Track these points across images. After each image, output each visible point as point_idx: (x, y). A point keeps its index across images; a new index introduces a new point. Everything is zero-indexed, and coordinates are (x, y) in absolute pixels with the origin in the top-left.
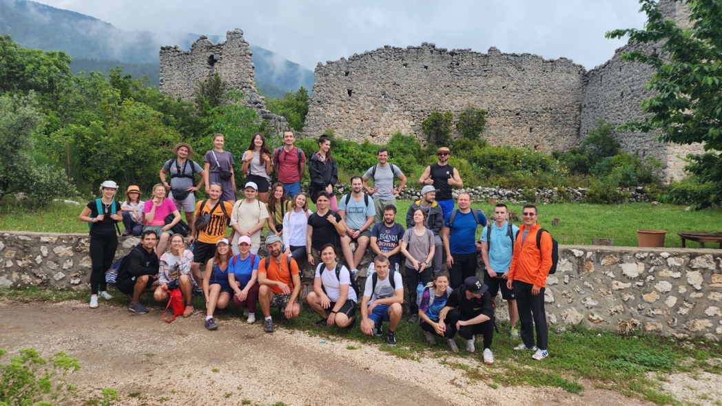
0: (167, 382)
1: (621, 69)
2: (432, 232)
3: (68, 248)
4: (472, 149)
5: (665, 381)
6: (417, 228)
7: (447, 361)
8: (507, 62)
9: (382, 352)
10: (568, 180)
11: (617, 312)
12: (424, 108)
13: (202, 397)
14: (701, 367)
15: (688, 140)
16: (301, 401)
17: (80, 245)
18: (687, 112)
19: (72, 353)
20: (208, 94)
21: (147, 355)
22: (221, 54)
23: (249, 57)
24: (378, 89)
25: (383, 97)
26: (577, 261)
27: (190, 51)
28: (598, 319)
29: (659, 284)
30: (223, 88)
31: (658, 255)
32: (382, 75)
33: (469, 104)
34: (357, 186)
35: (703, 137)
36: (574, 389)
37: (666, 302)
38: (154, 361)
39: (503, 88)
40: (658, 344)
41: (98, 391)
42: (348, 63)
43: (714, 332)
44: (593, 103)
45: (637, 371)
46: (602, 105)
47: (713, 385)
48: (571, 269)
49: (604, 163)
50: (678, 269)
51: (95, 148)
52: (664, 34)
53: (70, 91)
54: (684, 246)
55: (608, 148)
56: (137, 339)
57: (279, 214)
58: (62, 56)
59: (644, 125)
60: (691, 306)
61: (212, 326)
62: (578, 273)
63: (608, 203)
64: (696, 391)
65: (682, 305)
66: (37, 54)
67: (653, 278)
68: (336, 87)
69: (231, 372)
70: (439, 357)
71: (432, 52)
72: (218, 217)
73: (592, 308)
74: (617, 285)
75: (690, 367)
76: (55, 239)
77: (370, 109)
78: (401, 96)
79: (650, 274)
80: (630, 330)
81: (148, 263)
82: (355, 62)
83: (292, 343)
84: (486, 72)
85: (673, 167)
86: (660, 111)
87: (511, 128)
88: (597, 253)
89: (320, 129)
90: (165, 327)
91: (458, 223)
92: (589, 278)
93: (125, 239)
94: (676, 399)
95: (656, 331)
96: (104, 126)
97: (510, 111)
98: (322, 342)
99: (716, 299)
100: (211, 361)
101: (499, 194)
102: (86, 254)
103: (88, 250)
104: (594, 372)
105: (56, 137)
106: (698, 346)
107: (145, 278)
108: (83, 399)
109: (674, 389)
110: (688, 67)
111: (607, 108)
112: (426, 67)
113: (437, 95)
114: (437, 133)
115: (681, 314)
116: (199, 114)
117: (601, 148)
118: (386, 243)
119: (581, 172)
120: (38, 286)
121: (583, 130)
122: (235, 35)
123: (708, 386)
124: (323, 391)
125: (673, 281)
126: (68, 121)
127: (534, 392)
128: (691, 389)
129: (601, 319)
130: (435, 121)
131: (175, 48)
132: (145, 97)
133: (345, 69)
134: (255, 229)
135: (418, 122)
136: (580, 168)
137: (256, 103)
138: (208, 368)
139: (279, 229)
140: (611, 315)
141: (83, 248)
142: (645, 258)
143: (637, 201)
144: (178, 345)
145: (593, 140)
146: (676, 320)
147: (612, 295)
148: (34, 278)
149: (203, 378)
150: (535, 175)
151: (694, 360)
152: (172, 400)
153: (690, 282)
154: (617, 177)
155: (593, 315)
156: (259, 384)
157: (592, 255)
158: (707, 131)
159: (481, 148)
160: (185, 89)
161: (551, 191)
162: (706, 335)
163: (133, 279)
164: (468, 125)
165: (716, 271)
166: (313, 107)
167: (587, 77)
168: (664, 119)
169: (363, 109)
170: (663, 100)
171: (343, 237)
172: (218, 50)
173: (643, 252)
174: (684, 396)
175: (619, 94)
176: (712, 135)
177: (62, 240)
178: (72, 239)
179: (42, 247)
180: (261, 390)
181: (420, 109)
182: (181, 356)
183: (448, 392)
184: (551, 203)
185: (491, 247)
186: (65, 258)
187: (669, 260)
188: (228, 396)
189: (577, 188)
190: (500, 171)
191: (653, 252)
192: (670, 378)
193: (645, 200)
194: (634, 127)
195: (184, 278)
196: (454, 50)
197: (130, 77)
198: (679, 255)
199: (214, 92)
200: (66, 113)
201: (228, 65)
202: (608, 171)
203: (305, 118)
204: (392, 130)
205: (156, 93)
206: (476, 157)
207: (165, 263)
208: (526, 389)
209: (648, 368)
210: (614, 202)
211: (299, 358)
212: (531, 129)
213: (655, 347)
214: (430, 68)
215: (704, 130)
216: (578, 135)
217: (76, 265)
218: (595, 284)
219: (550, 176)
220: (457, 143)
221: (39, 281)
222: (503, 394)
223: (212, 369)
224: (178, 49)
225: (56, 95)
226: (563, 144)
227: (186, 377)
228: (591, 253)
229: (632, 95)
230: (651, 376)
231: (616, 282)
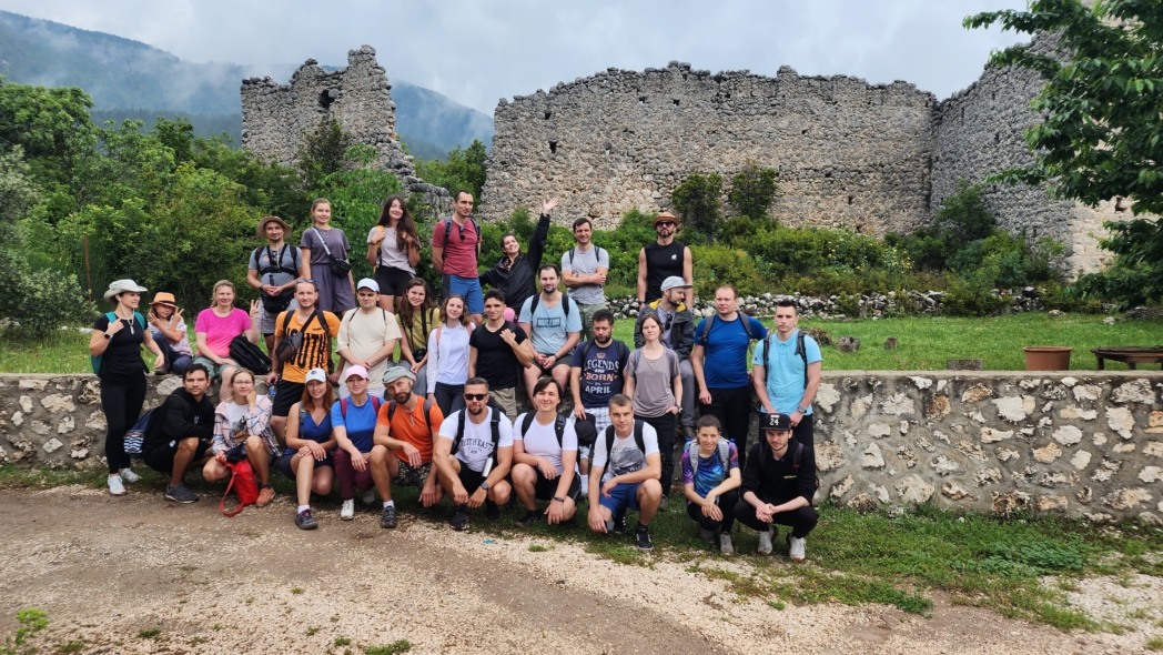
0: (210, 611)
1: (994, 95)
2: (675, 354)
3: (66, 398)
4: (754, 233)
5: (1072, 590)
6: (648, 349)
7: (702, 566)
8: (808, 89)
9: (589, 555)
10: (912, 279)
11: (990, 480)
12: (675, 168)
13: (266, 635)
14: (1133, 567)
15: (1104, 193)
16: (441, 637)
17: (85, 392)
18: (1101, 146)
19: (56, 567)
20: (321, 155)
21: (185, 569)
22: (340, 89)
23: (386, 91)
24: (600, 139)
25: (608, 152)
26: (921, 396)
27: (290, 85)
28: (959, 492)
29: (1060, 432)
30: (344, 143)
31: (1057, 383)
32: (604, 116)
33: (748, 160)
34: (549, 282)
35: (1130, 186)
36: (916, 607)
37: (1073, 462)
38: (193, 579)
39: (804, 132)
40: (1059, 531)
41: (87, 629)
42: (548, 99)
43: (1155, 510)
44: (951, 152)
45: (1025, 575)
46: (965, 156)
47: (1155, 595)
48: (911, 411)
49: (969, 250)
50: (1092, 405)
51: (130, 243)
52: (1061, 16)
53: (91, 153)
54: (1101, 367)
55: (976, 226)
56: (171, 543)
57: (417, 331)
58: (76, 96)
59: (1031, 173)
60: (1115, 467)
61: (307, 523)
62: (924, 416)
63: (978, 316)
64: (1125, 605)
65: (1100, 466)
66: (34, 92)
67: (1049, 422)
68: (530, 139)
69: (325, 593)
70: (687, 560)
71: (685, 76)
72: (315, 337)
73: (947, 474)
74: (990, 434)
75: (1115, 567)
76: (43, 384)
77: (588, 172)
78: (638, 150)
79: (1045, 415)
80: (1013, 510)
81: (196, 419)
82: (561, 96)
83: (437, 544)
84: (774, 107)
85: (1082, 252)
86: (1057, 144)
87: (818, 198)
88: (955, 381)
89: (507, 207)
90: (224, 523)
91: (717, 337)
92: (942, 425)
93: (161, 381)
94: (1092, 619)
95: (1056, 510)
96: (146, 208)
97: (815, 170)
98: (489, 541)
99: (1156, 453)
100: (292, 576)
101: (799, 305)
102: (96, 406)
103: (99, 400)
104: (951, 578)
105: (66, 227)
106: (1128, 533)
107: (192, 442)
108: (57, 643)
109: (1087, 604)
110: (1102, 64)
111: (973, 161)
112: (677, 102)
113: (696, 147)
114: (697, 209)
115: (1098, 481)
116: (307, 188)
117: (964, 227)
118: (599, 374)
119: (933, 267)
120: (18, 462)
121: (935, 199)
122: (362, 57)
123: (1146, 597)
124: (482, 621)
125: (1083, 424)
126: (89, 200)
127: (847, 613)
128: (1118, 602)
129: (964, 493)
130: (694, 190)
131: (266, 80)
132: (216, 160)
133: (544, 108)
134: (377, 358)
135: (665, 192)
136: (932, 259)
137: (399, 166)
138: (284, 588)
139: (419, 358)
140: (981, 485)
141: (91, 396)
142: (1036, 387)
143: (1025, 311)
144: (240, 552)
145: (952, 214)
146: (1090, 490)
147: (981, 453)
148: (10, 449)
149: (273, 605)
150: (857, 272)
151: (1122, 556)
152: (214, 642)
153: (1113, 427)
154: (991, 271)
155: (950, 486)
156: (371, 612)
157: (946, 386)
158: (1136, 176)
159: (769, 231)
160: (283, 147)
161: (884, 297)
162: (1141, 514)
163: (172, 444)
164: (748, 195)
165: (1156, 406)
166: (493, 173)
167: (939, 112)
168: (1065, 160)
169: (575, 172)
170: (1060, 126)
171: (529, 367)
172: (335, 81)
173: (1032, 378)
174: (1104, 614)
175: (992, 136)
176: (1145, 180)
177: (55, 384)
178: (72, 381)
179: (22, 397)
180: (372, 621)
181: (669, 170)
182: (242, 569)
183: (698, 618)
184: (886, 316)
185: (769, 375)
186: (61, 415)
187: (1075, 390)
188: (312, 632)
189: (926, 292)
190: (801, 268)
191: (1048, 377)
192: (1081, 585)
193: (1038, 307)
194: (1015, 176)
195: (254, 442)
196: (722, 73)
197: (191, 128)
198: (1093, 382)
199: (330, 150)
200: (84, 188)
201: (352, 106)
202: (977, 264)
203: (481, 190)
204: (624, 206)
205: (234, 153)
206: (761, 246)
207: (224, 418)
208: (834, 610)
209: (1043, 570)
210: (987, 313)
211: (445, 570)
212: (850, 198)
213: (1056, 535)
214: (683, 103)
215: (1131, 175)
216: (928, 207)
217: (80, 426)
218: (952, 435)
219: (882, 274)
220: (730, 224)
221: (18, 455)
222: (796, 619)
223: (293, 588)
224: (271, 83)
225: (67, 158)
226: (903, 222)
227: (244, 603)
228: (945, 382)
229: (1013, 137)
230: (1049, 583)
231: (987, 429)
